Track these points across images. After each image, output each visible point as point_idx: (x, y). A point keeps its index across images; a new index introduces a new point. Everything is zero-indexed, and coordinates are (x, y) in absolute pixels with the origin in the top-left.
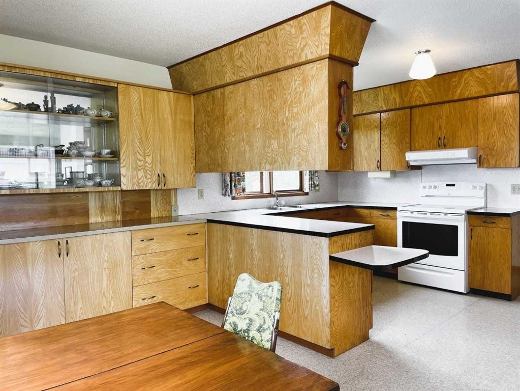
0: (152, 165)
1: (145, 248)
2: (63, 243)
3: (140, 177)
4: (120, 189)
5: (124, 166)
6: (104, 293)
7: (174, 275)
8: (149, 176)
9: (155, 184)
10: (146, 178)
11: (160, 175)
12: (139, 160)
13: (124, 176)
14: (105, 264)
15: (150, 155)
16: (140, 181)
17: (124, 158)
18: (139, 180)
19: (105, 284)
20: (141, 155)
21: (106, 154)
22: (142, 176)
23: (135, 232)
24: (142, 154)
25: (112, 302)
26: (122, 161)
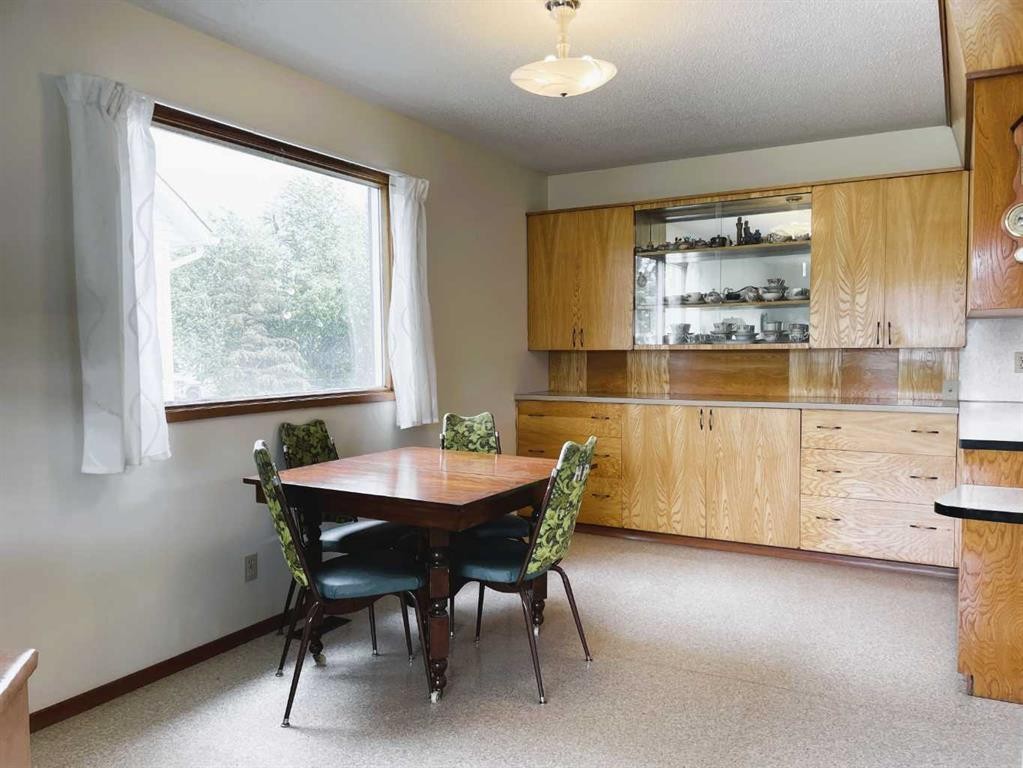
0: (867, 309)
1: (824, 438)
2: (706, 412)
3: (842, 328)
4: (807, 347)
5: (816, 312)
6: (757, 490)
7: (878, 494)
8: (859, 327)
9: (870, 340)
10: (854, 329)
11: (882, 324)
12: (843, 301)
13: (816, 328)
14: (759, 450)
15: (863, 292)
16: (842, 335)
17: (816, 298)
18: (840, 332)
19: (758, 477)
20: (847, 293)
21: (796, 295)
22: (847, 327)
23: (809, 412)
24: (849, 292)
25: (768, 505)
26: (812, 304)
